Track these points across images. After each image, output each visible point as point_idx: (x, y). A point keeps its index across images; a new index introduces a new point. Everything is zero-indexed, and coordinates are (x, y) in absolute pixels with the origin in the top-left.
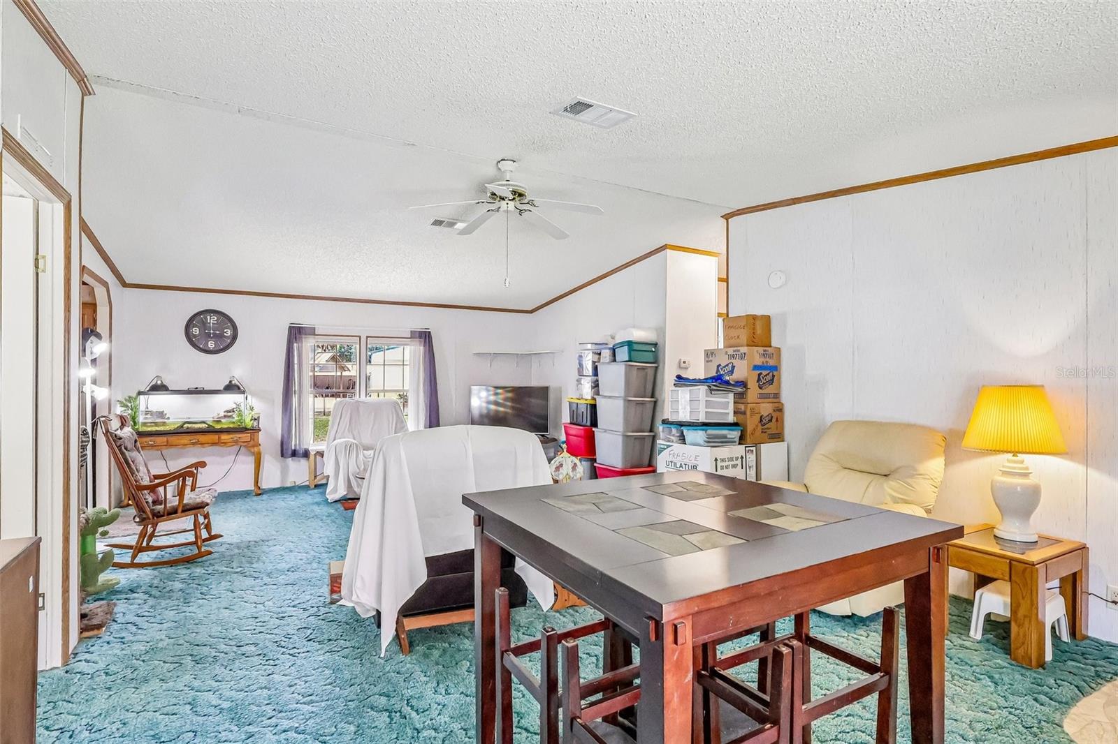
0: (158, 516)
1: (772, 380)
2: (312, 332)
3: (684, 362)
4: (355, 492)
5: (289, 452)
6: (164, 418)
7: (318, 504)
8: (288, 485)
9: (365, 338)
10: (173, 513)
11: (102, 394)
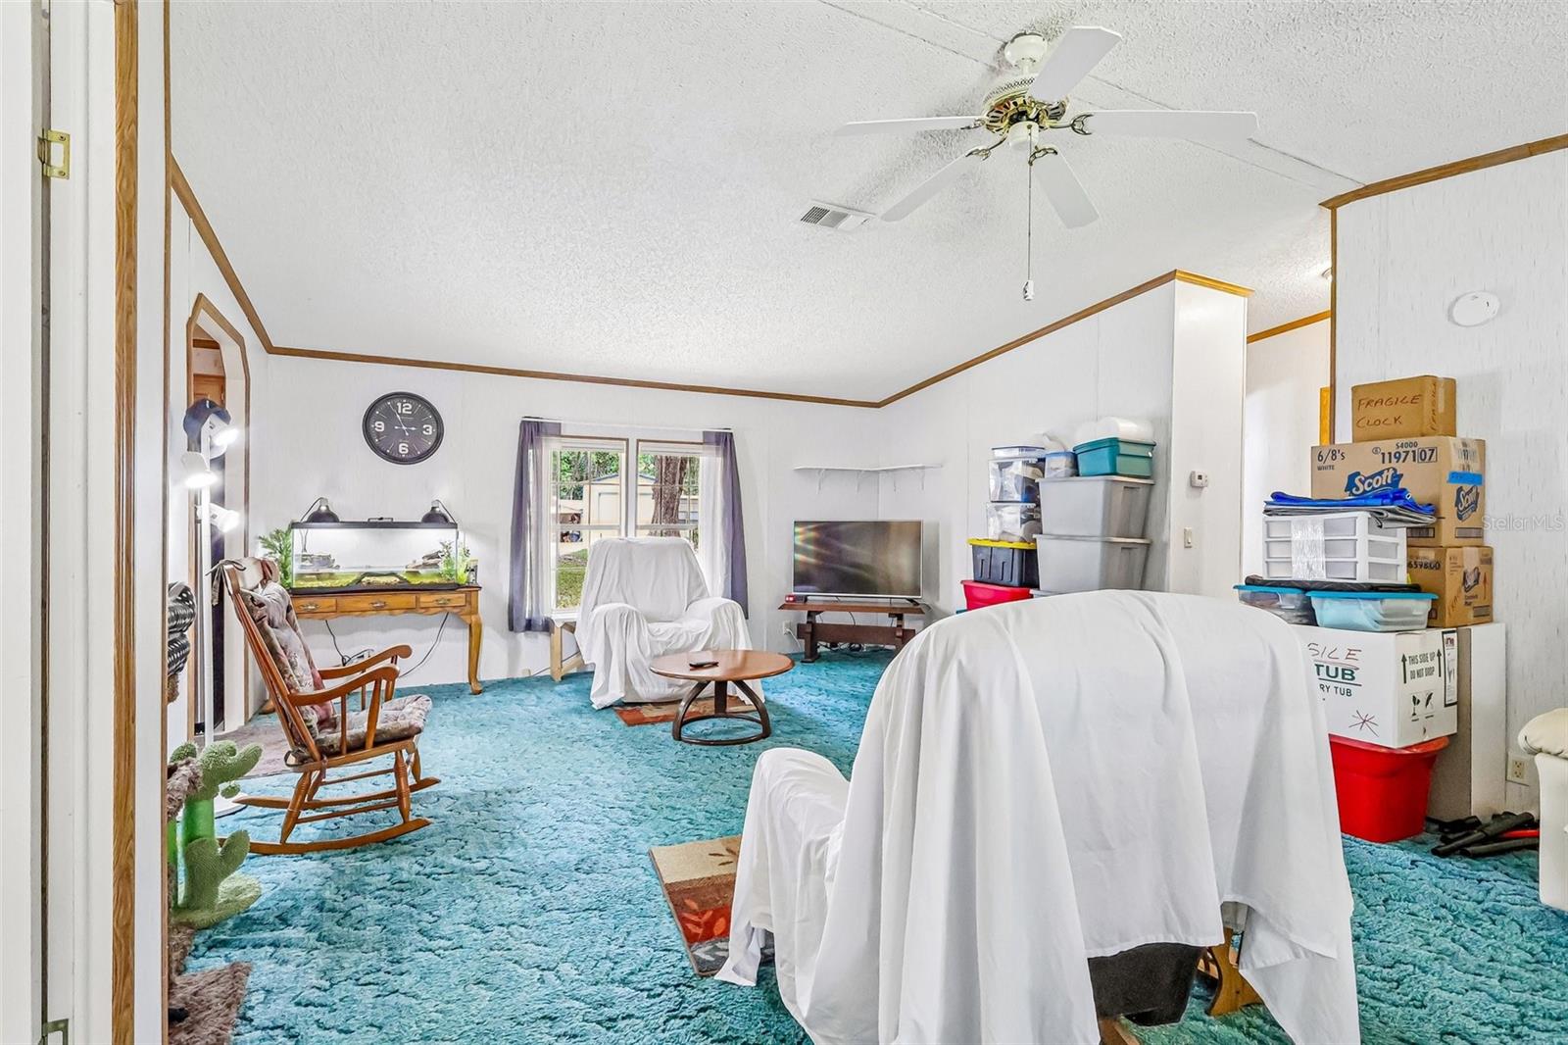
0: (329, 753)
1: (1475, 503)
2: (556, 430)
3: (1200, 477)
4: (636, 693)
5: (520, 623)
6: (331, 567)
7: (578, 712)
8: (520, 675)
9: (635, 440)
10: (357, 747)
11: (229, 521)
